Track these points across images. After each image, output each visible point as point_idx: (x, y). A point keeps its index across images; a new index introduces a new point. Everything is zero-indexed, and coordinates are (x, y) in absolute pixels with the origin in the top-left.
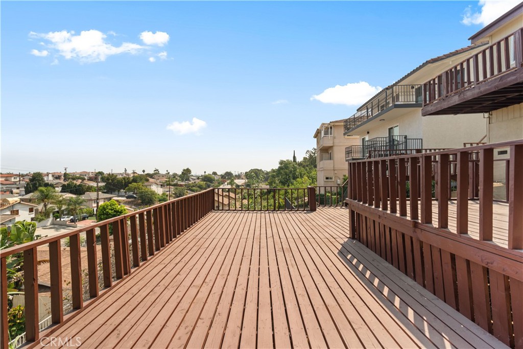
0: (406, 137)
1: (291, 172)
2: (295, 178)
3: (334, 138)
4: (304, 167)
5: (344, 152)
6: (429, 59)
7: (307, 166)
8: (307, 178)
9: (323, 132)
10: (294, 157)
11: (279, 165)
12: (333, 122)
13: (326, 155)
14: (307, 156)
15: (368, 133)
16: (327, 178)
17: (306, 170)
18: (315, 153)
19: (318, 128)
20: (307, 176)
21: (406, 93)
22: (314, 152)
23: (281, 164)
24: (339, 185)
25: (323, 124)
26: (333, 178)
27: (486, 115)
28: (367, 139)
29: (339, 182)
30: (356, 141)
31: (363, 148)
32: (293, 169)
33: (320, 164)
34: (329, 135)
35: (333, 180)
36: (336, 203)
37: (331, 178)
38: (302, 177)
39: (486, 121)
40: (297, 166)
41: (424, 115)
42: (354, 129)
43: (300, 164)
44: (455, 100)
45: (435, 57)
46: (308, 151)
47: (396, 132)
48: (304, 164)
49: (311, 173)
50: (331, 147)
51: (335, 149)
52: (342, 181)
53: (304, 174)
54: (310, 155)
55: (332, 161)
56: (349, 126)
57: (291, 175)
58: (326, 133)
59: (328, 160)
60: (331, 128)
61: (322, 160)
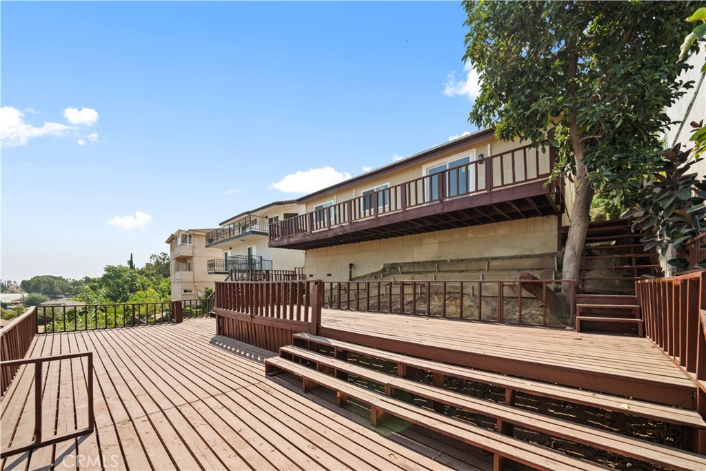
0: (261, 258)
1: (127, 282)
2: (133, 291)
3: (194, 247)
4: (147, 276)
5: (206, 266)
6: (276, 201)
7: (152, 275)
8: (153, 290)
9: (179, 240)
10: (131, 262)
11: (105, 273)
12: (192, 230)
13: (182, 265)
14: (153, 262)
15: (231, 248)
16: (186, 291)
17: (152, 280)
18: (164, 259)
19: (174, 233)
20: (153, 288)
21: (262, 224)
22: (162, 257)
23: (109, 271)
24: (200, 298)
25: (180, 231)
26: (193, 291)
27: (304, 251)
28: (229, 255)
29: (200, 295)
30: (218, 254)
31: (226, 262)
32: (130, 279)
33: (176, 276)
34: (188, 244)
35: (193, 293)
36: (202, 314)
37: (190, 291)
38: (144, 289)
39: (304, 255)
40: (137, 274)
41: (270, 246)
42: (216, 244)
43: (141, 272)
44: (285, 242)
45: (280, 200)
46: (153, 256)
47: (254, 253)
48: (148, 272)
49: (159, 284)
50: (190, 257)
51: (195, 258)
52: (204, 294)
53: (149, 285)
54: (158, 261)
55: (191, 273)
56: (212, 238)
57: (126, 287)
58: (184, 241)
59: (186, 270)
60: (190, 236)
61: (178, 270)
